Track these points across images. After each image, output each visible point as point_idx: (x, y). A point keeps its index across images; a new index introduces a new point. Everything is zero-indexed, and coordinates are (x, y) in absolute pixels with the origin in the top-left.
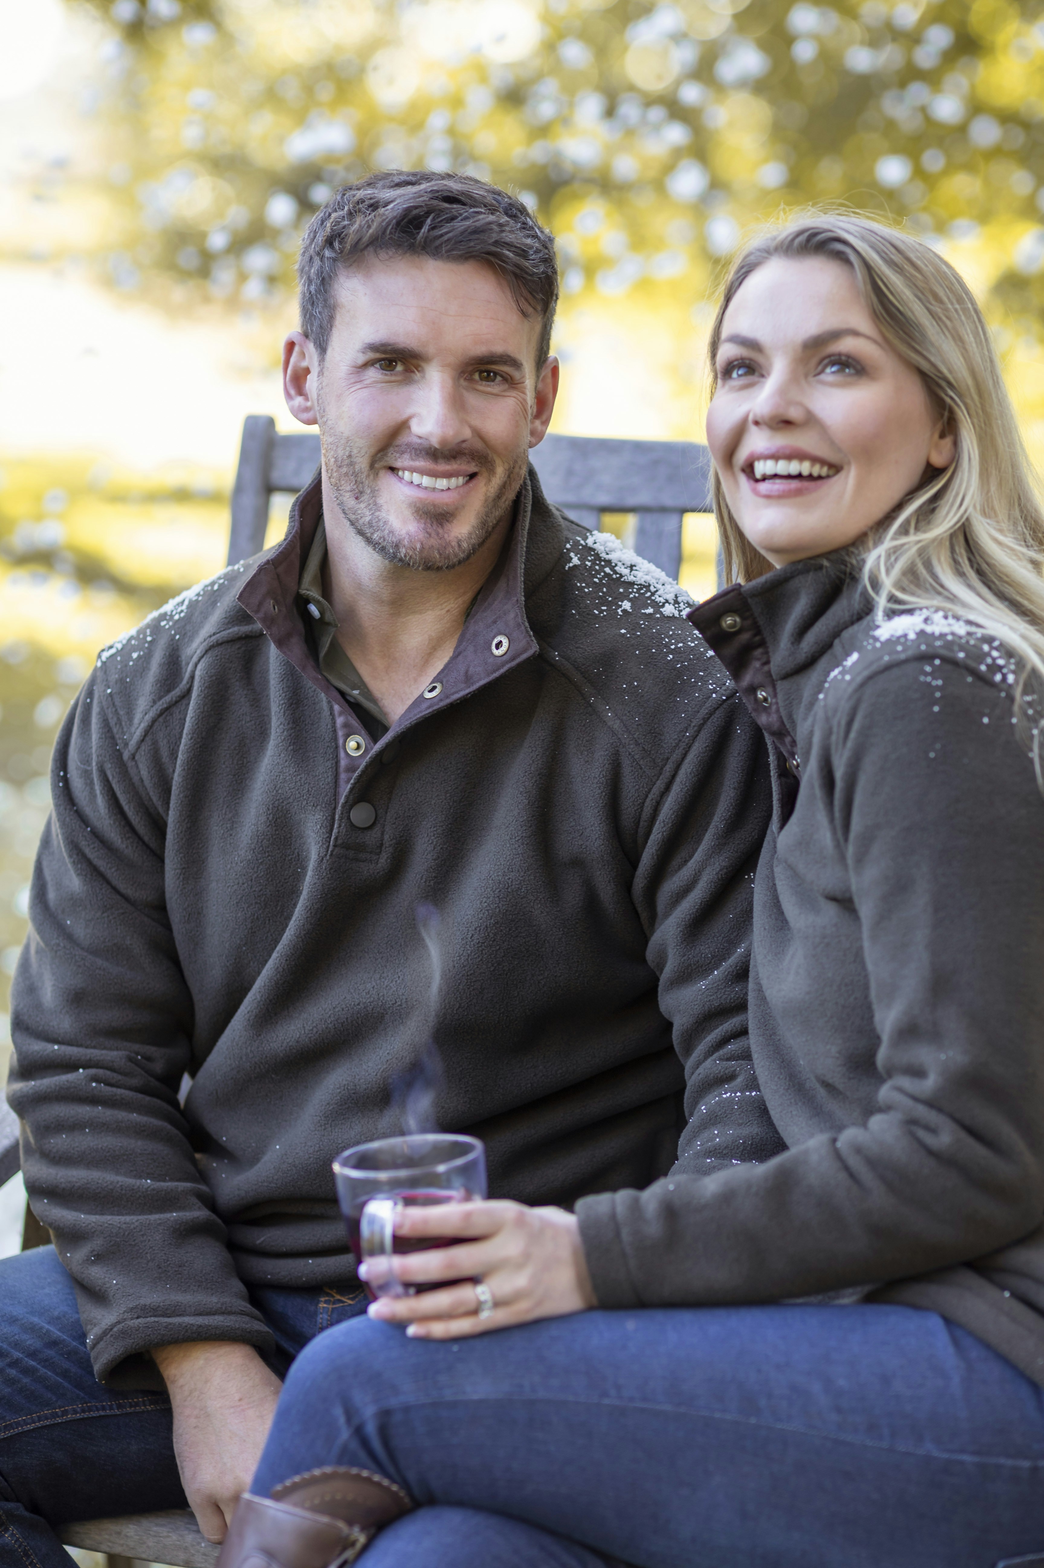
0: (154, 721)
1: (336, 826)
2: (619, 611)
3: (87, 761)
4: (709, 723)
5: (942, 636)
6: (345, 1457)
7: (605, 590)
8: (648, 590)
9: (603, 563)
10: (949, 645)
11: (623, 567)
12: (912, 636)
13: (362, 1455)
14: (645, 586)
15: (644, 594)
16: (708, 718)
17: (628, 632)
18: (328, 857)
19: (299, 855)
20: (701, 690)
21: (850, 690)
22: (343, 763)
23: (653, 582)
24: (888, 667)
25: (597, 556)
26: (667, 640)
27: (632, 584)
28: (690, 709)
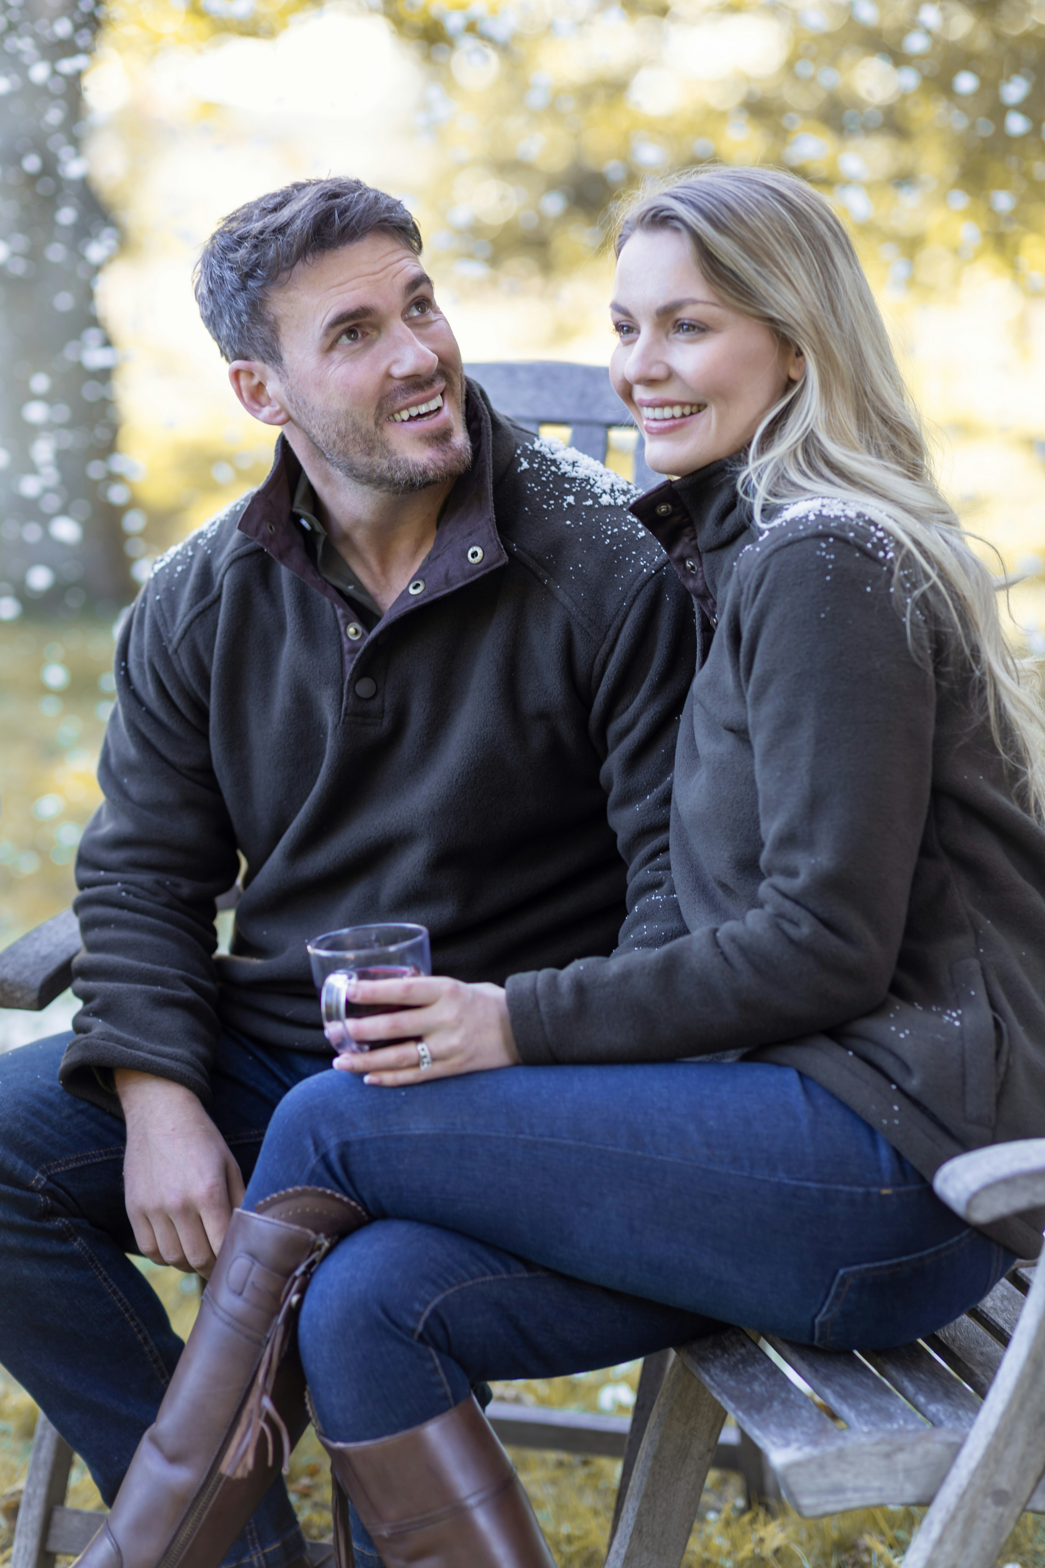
0: (191, 623)
1: (345, 698)
2: (565, 504)
3: (140, 655)
4: (642, 594)
5: (837, 518)
6: (313, 1179)
7: (551, 486)
8: (588, 483)
9: (549, 463)
10: (841, 526)
11: (566, 465)
12: (812, 517)
13: (327, 1177)
14: (585, 480)
15: (584, 487)
16: (641, 590)
17: (572, 523)
18: (341, 724)
19: (320, 724)
20: (634, 566)
21: (759, 560)
22: (346, 646)
23: (592, 475)
24: (791, 543)
25: (544, 458)
26: (604, 527)
27: (574, 479)
28: (626, 583)
